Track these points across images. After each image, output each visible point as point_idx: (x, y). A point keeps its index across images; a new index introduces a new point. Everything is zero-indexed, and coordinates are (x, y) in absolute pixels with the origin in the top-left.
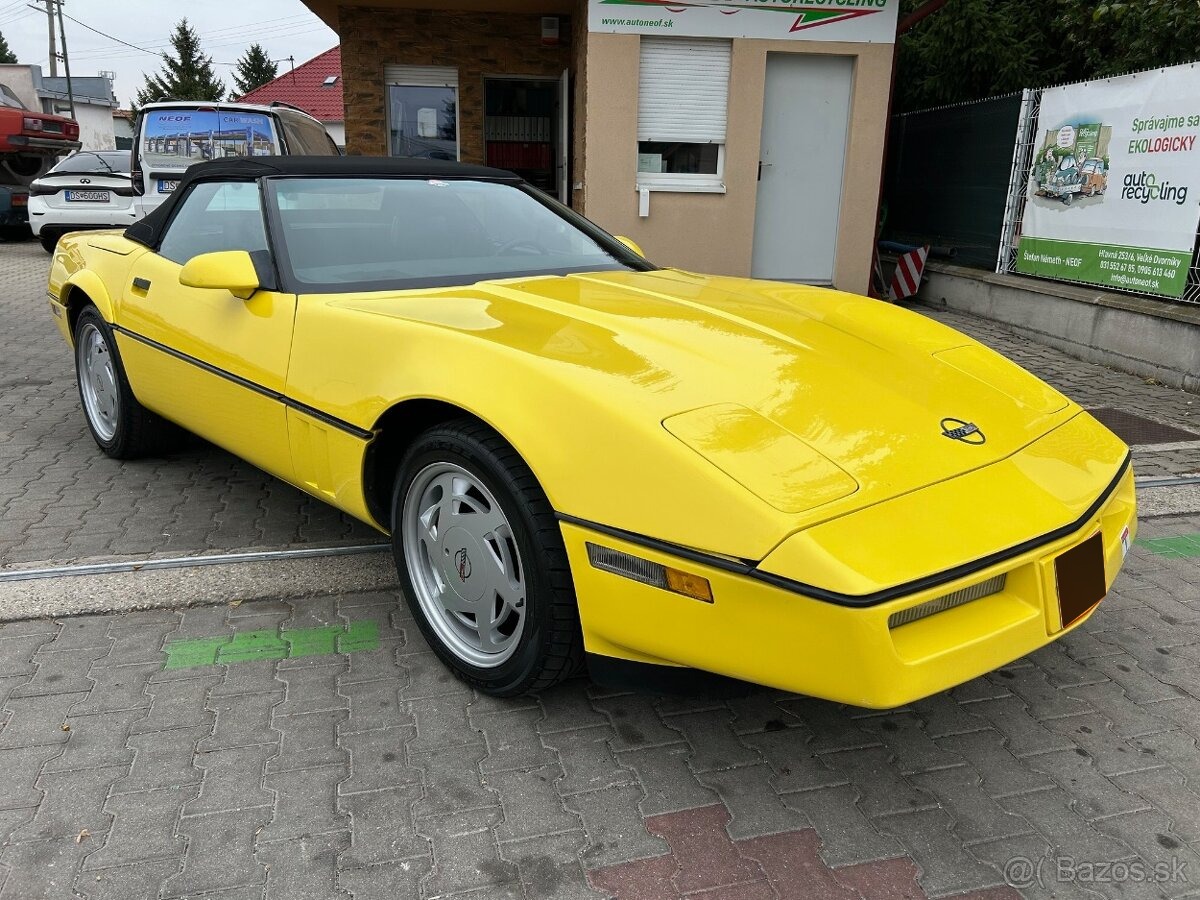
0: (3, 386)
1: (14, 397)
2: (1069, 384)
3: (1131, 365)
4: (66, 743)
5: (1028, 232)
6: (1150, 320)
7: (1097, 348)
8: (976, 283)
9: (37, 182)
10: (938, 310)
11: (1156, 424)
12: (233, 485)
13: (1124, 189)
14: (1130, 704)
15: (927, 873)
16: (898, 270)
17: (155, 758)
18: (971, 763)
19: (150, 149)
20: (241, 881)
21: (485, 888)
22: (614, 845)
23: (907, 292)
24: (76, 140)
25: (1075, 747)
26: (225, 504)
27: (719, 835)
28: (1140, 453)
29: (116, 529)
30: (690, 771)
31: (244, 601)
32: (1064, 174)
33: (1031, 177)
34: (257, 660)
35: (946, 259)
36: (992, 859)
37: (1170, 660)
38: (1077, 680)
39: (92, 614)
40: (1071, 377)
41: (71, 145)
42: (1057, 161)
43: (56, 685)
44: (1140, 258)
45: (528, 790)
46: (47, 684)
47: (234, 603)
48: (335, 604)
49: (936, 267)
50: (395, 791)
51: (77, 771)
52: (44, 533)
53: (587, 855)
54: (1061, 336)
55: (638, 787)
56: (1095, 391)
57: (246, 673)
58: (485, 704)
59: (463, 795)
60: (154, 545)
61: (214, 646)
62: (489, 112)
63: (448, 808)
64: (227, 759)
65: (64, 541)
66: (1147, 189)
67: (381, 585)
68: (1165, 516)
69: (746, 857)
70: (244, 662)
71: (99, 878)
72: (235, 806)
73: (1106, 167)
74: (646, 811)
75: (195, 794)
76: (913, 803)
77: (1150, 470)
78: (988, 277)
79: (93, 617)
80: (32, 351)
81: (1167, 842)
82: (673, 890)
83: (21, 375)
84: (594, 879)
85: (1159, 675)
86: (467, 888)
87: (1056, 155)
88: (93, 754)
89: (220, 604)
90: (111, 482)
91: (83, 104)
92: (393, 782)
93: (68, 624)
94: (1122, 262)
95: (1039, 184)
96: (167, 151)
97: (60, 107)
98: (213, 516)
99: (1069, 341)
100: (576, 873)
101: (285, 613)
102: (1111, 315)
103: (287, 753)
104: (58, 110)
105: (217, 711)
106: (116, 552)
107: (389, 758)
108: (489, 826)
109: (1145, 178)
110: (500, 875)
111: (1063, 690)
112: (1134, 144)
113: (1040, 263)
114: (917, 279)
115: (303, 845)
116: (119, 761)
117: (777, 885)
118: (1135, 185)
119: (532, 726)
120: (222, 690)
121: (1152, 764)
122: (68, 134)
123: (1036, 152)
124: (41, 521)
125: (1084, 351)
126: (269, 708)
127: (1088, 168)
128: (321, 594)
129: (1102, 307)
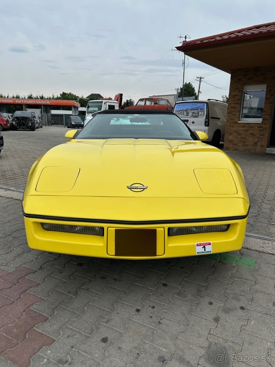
15: (39, 304)
18: (103, 295)
22: (8, 266)
27: (24, 274)
30: (46, 263)
36: (58, 312)
53: (2, 265)
55: (33, 260)
59: (9, 248)
74: (24, 264)
76: (69, 293)
81: (105, 340)
92: (7, 241)
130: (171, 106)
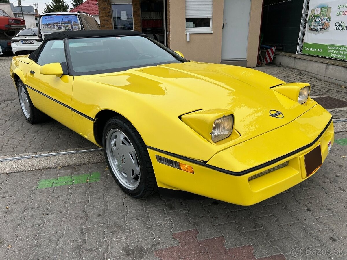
0: (1, 101)
1: (4, 104)
2: (317, 89)
3: (337, 82)
4: (7, 212)
5: (306, 41)
6: (343, 68)
7: (326, 77)
8: (290, 57)
9: (13, 38)
10: (279, 66)
11: (343, 101)
12: (63, 130)
13: (335, 27)
14: (325, 194)
15: (256, 251)
16: (267, 54)
17: (32, 217)
18: (274, 214)
19: (43, 28)
20: (52, 255)
21: (123, 256)
22: (163, 242)
23: (269, 61)
24: (25, 25)
25: (307, 208)
26: (60, 136)
27: (194, 239)
28: (337, 111)
29: (28, 145)
30: (188, 218)
31: (62, 167)
32: (317, 22)
33: (307, 24)
34: (64, 185)
35: (281, 50)
36: (277, 245)
37: (339, 179)
38: (309, 186)
39: (18, 172)
40: (318, 87)
41: (23, 27)
42: (315, 19)
43: (6, 194)
44: (340, 49)
45: (139, 225)
46: (3, 194)
47: (59, 168)
48: (88, 167)
49: (278, 53)
50: (100, 226)
51: (9, 221)
52: (7, 147)
53: (154, 246)
54: (316, 73)
55: (172, 224)
56: (325, 91)
57: (60, 190)
58: (129, 198)
59: (120, 227)
60: (38, 150)
61: (52, 181)
62: (142, 11)
63: (115, 231)
64: (52, 217)
65: (13, 149)
66: (342, 27)
67: (102, 161)
68: (342, 132)
69: (201, 246)
70: (61, 186)
71: (12, 254)
72: (53, 232)
73: (330, 20)
74: (173, 231)
75: (42, 228)
76: (254, 228)
77: (339, 117)
78: (294, 56)
79: (18, 173)
80: (11, 90)
81: (333, 239)
82: (179, 257)
83: (6, 98)
84: (156, 253)
85: (335, 184)
86: (118, 257)
87: (314, 17)
88: (14, 216)
89: (55, 168)
90: (28, 131)
91: (26, 14)
92: (99, 223)
93: (11, 175)
94: (334, 50)
95: (309, 26)
96: (48, 28)
97: (20, 15)
98: (56, 140)
99: (318, 75)
100: (151, 251)
101: (74, 170)
102: (331, 67)
103: (70, 214)
104: (19, 16)
105: (51, 202)
106: (27, 152)
107: (99, 215)
108: (126, 237)
109: (342, 23)
110: (128, 252)
111: (305, 190)
112: (338, 13)
113: (310, 51)
114: (272, 57)
115: (71, 243)
116: (22, 218)
117: (210, 255)
118: (338, 26)
119: (142, 205)
120: (53, 195)
121: (330, 214)
122: (22, 24)
123: (308, 16)
124: (7, 143)
125: (323, 78)
126: (66, 200)
127: (324, 20)
128: (84, 164)
129: (328, 64)
130: (9, 16)
